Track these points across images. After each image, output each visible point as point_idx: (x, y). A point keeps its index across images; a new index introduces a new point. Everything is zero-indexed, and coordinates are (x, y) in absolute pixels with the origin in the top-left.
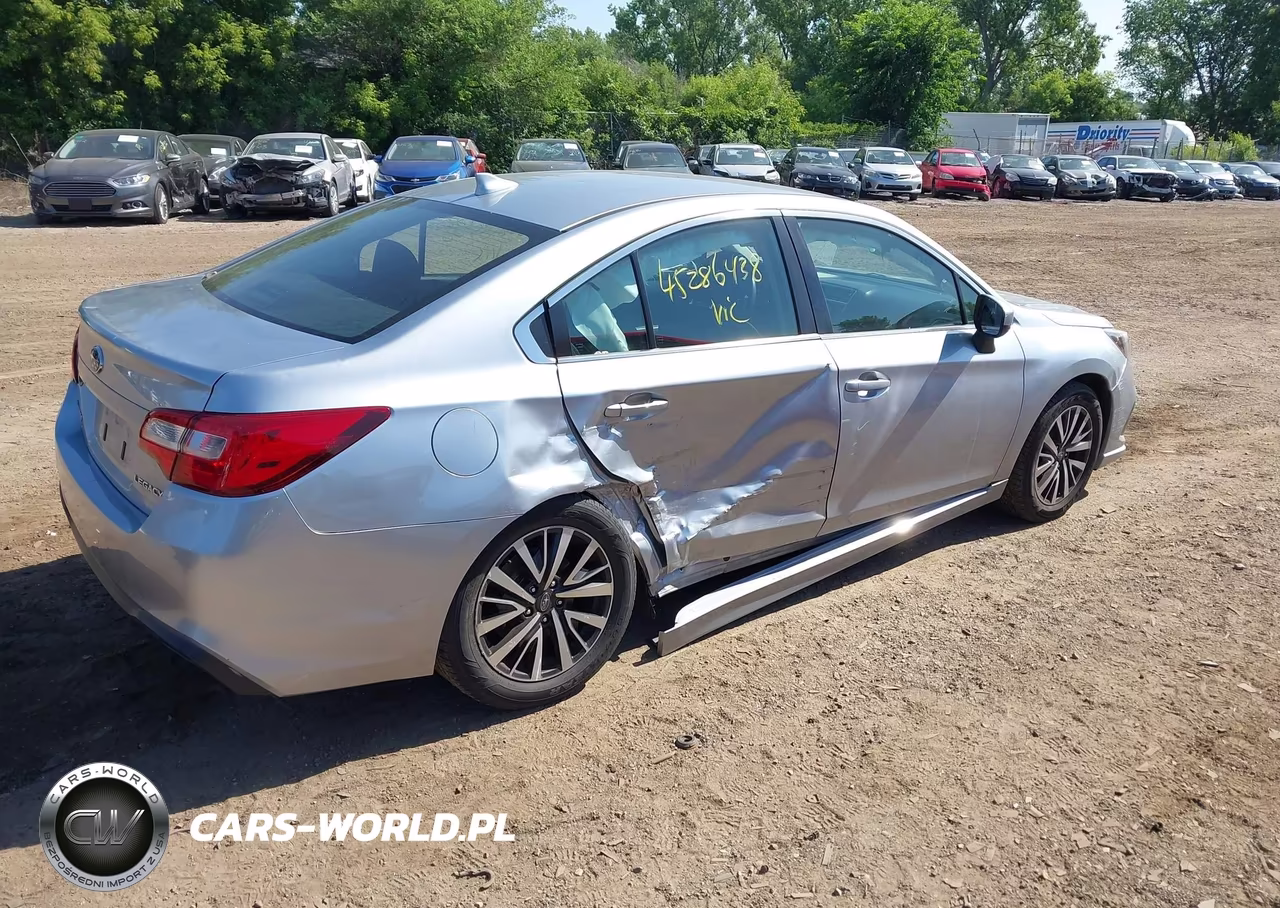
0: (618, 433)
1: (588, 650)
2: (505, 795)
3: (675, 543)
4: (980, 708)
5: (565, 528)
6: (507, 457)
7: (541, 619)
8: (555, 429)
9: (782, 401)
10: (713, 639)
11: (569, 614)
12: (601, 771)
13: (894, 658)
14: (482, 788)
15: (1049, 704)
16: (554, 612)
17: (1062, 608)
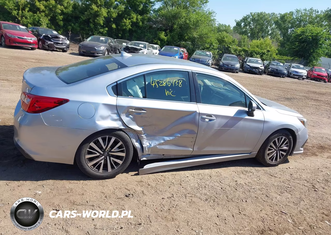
0: (132, 117)
1: (116, 168)
2: (79, 196)
3: (147, 148)
4: (209, 207)
5: (113, 137)
6: (97, 117)
7: (104, 158)
8: (113, 113)
9: (182, 117)
10: (155, 174)
11: (112, 158)
12: (104, 197)
13: (197, 189)
14: (74, 193)
15: (229, 211)
16: (108, 157)
17: (254, 189)
